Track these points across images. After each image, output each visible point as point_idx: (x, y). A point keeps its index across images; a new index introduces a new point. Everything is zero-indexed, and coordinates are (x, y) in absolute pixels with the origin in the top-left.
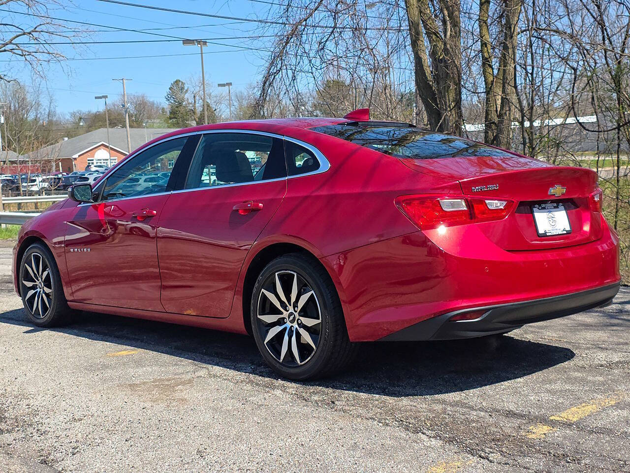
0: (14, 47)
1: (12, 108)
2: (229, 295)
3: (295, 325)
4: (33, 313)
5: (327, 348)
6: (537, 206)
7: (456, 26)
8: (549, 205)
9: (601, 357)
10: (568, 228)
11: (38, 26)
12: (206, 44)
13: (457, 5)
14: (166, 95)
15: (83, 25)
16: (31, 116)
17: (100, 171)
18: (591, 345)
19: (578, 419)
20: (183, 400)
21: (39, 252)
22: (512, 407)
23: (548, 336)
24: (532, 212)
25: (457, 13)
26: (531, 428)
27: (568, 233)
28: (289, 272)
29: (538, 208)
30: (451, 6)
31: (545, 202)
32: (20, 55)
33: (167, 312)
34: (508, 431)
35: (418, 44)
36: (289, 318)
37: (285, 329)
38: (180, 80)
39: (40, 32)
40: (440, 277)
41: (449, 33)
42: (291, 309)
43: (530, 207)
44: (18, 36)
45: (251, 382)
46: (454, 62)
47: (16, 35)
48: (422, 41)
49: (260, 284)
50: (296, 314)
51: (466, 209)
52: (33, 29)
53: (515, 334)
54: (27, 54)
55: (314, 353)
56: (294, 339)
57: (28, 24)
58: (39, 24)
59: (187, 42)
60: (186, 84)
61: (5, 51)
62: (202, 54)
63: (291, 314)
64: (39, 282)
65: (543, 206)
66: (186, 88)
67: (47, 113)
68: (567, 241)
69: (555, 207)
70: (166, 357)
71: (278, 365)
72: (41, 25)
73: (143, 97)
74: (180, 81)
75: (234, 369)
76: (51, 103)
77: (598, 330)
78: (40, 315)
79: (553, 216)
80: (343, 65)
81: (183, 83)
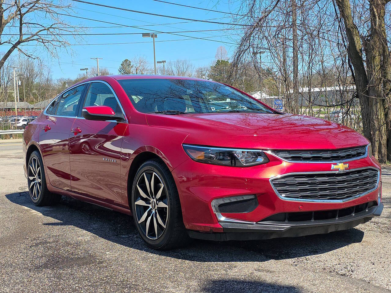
0: (39, 37)
11: (53, 25)
14: (119, 68)
16: (36, 81)
39: (53, 28)
44: (41, 31)
52: (50, 26)
57: (47, 23)
59: (144, 35)
60: (132, 62)
61: (33, 40)
62: (154, 42)
66: (131, 65)
67: (46, 79)
74: (128, 60)
81: (130, 62)
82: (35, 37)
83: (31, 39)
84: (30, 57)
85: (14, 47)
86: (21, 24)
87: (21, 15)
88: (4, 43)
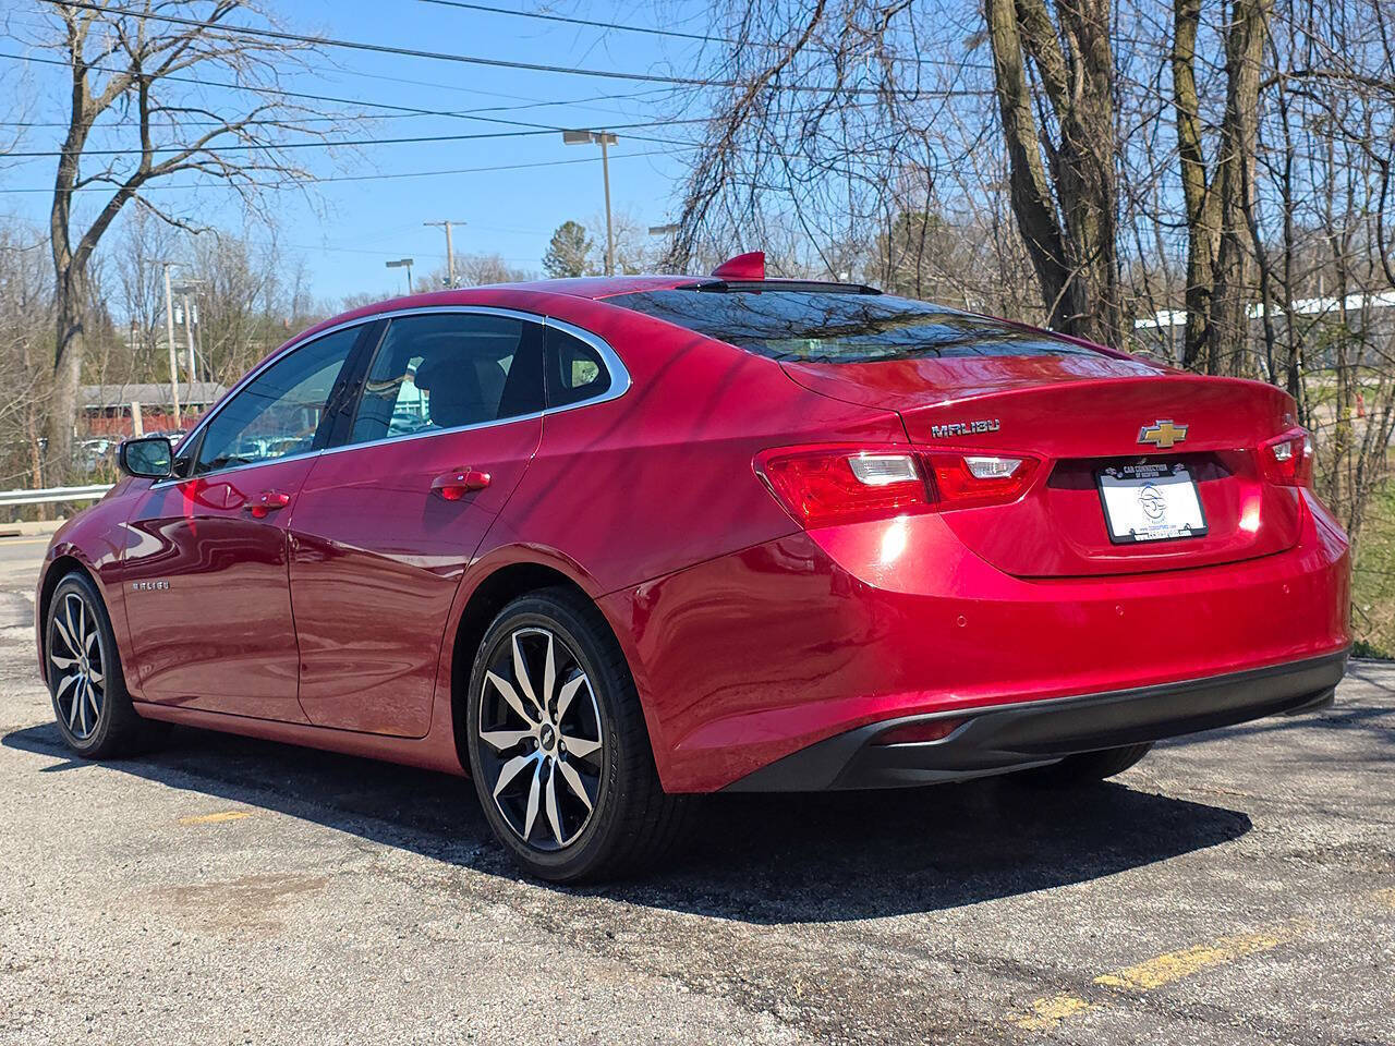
0: (207, 157)
1: (218, 290)
2: (424, 686)
3: (554, 753)
4: (70, 728)
5: (614, 807)
6: (1111, 470)
7: (1098, 71)
8: (1141, 469)
9: (1312, 833)
10: (1198, 523)
11: (257, 111)
12: (614, 141)
13: (1101, 23)
14: (544, 256)
15: (350, 108)
16: (258, 307)
17: (402, 426)
18: (1306, 804)
19: (1161, 983)
20: (276, 926)
21: (82, 594)
22: (1018, 951)
23: (1213, 784)
24: (1098, 486)
25: (1101, 40)
26: (1036, 1003)
27: (1197, 534)
28: (539, 630)
29: (1115, 476)
30: (1088, 26)
31: (1133, 461)
32: (217, 174)
33: (313, 726)
34: (977, 1009)
35: (1016, 117)
36: (542, 737)
37: (535, 762)
38: (576, 222)
39: (260, 123)
40: (857, 644)
41: (1079, 88)
42: (545, 716)
43: (1093, 473)
44: (214, 134)
45: (456, 885)
46: (1093, 153)
47: (209, 132)
48: (1025, 108)
49: (484, 660)
50: (556, 729)
51: (915, 478)
52: (244, 118)
53: (1134, 777)
54: (233, 171)
55: (589, 819)
56: (550, 785)
57: (234, 107)
58: (258, 107)
59: (572, 135)
60: (587, 230)
61: (187, 166)
62: (605, 159)
63: (546, 729)
64: (82, 660)
65: (1130, 470)
66: (587, 240)
67: (291, 300)
68: (1195, 553)
69: (1162, 474)
70: (306, 828)
71: (519, 848)
72: (262, 108)
73: (495, 260)
74: (573, 224)
75: (434, 857)
76: (299, 279)
77: (1340, 770)
78: (82, 730)
79: (1157, 496)
80: (858, 169)
81: (581, 229)
82: (198, 157)
83: (181, 163)
84: (180, 226)
85: (125, 193)
86: (144, 113)
87: (144, 83)
88: (90, 180)
